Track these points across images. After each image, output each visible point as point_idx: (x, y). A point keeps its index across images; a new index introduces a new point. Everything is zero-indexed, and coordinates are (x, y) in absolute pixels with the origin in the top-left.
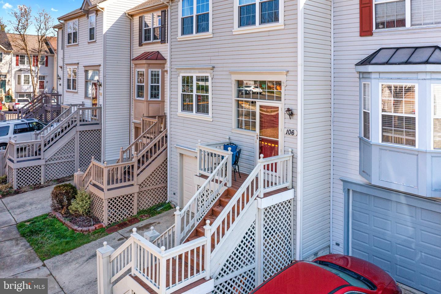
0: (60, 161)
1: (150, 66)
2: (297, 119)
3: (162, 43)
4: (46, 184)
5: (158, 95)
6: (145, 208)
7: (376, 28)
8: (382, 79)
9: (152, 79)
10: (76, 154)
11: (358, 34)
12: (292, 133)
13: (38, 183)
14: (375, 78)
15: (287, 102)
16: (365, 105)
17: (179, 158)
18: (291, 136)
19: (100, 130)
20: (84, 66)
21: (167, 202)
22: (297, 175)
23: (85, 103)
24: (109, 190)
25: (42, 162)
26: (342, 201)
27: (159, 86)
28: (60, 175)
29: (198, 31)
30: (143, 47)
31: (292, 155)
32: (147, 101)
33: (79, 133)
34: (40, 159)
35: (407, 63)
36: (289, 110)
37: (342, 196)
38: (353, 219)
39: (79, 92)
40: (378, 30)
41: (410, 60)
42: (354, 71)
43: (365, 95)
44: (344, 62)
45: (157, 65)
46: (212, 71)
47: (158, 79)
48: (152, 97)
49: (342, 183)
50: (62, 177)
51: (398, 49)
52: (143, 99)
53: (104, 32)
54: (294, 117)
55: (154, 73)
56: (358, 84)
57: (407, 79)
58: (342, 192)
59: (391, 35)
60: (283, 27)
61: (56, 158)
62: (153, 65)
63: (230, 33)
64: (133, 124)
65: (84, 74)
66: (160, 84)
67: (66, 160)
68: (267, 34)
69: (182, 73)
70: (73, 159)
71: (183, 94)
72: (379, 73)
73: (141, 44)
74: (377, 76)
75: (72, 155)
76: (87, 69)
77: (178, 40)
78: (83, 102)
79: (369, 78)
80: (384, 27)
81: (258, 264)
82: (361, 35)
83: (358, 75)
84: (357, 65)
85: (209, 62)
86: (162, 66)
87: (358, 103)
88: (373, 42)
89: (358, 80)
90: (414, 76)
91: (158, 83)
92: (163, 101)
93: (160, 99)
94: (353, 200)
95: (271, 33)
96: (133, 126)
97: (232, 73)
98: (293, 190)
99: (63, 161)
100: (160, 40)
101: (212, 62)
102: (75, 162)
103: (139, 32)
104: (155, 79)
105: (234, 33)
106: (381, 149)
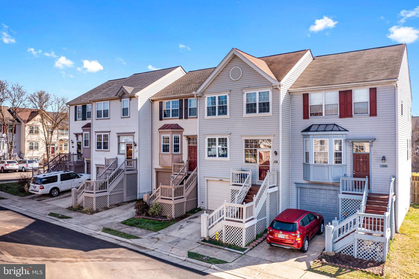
0: (116, 193)
1: (174, 133)
2: (279, 156)
3: (180, 119)
4: (110, 207)
5: (178, 150)
6: (188, 211)
7: (310, 116)
8: (314, 137)
9: (175, 141)
10: (124, 189)
11: (303, 118)
12: (277, 162)
13: (106, 207)
14: (311, 137)
15: (274, 148)
16: (306, 149)
17: (206, 182)
18: (276, 163)
19: (136, 174)
20: (117, 133)
21: (198, 207)
22: (279, 180)
23: (118, 158)
24: (175, 199)
25: (108, 193)
26: (295, 192)
27: (179, 145)
28: (116, 202)
29: (219, 114)
30: (163, 121)
31: (277, 172)
32: (172, 154)
33: (126, 175)
34: (106, 191)
35: (324, 131)
36: (275, 152)
37: (295, 190)
38: (300, 200)
39: (110, 150)
40: (311, 117)
41: (326, 130)
42: (300, 134)
43: (306, 145)
44: (296, 130)
45: (177, 132)
46: (230, 135)
47: (178, 141)
48: (175, 151)
49: (295, 184)
50: (117, 203)
51: (320, 125)
52: (169, 153)
53: (139, 109)
54: (278, 155)
55: (176, 137)
56: (302, 140)
57: (324, 137)
58: (295, 188)
59: (317, 119)
60: (272, 115)
61: (114, 191)
62: (176, 132)
63: (241, 116)
64: (154, 169)
65: (117, 138)
66: (180, 144)
67: (119, 193)
68: (263, 118)
69: (207, 136)
70: (122, 192)
71: (208, 148)
72: (313, 135)
73: (161, 119)
74: (312, 136)
75: (122, 189)
76: (119, 135)
77: (205, 119)
78: (116, 157)
79: (309, 137)
80: (314, 116)
81: (267, 217)
82: (304, 119)
83: (302, 136)
84: (302, 132)
85: (227, 131)
86: (181, 132)
87: (302, 148)
88: (309, 122)
89: (302, 138)
90: (327, 136)
91: (178, 143)
92: (182, 154)
93: (180, 153)
94: (300, 192)
95: (265, 117)
96: (154, 171)
97: (242, 136)
98: (277, 187)
99: (118, 193)
100: (179, 117)
101: (229, 130)
102: (124, 194)
103: (160, 111)
104: (177, 140)
105: (244, 117)
106: (314, 166)
